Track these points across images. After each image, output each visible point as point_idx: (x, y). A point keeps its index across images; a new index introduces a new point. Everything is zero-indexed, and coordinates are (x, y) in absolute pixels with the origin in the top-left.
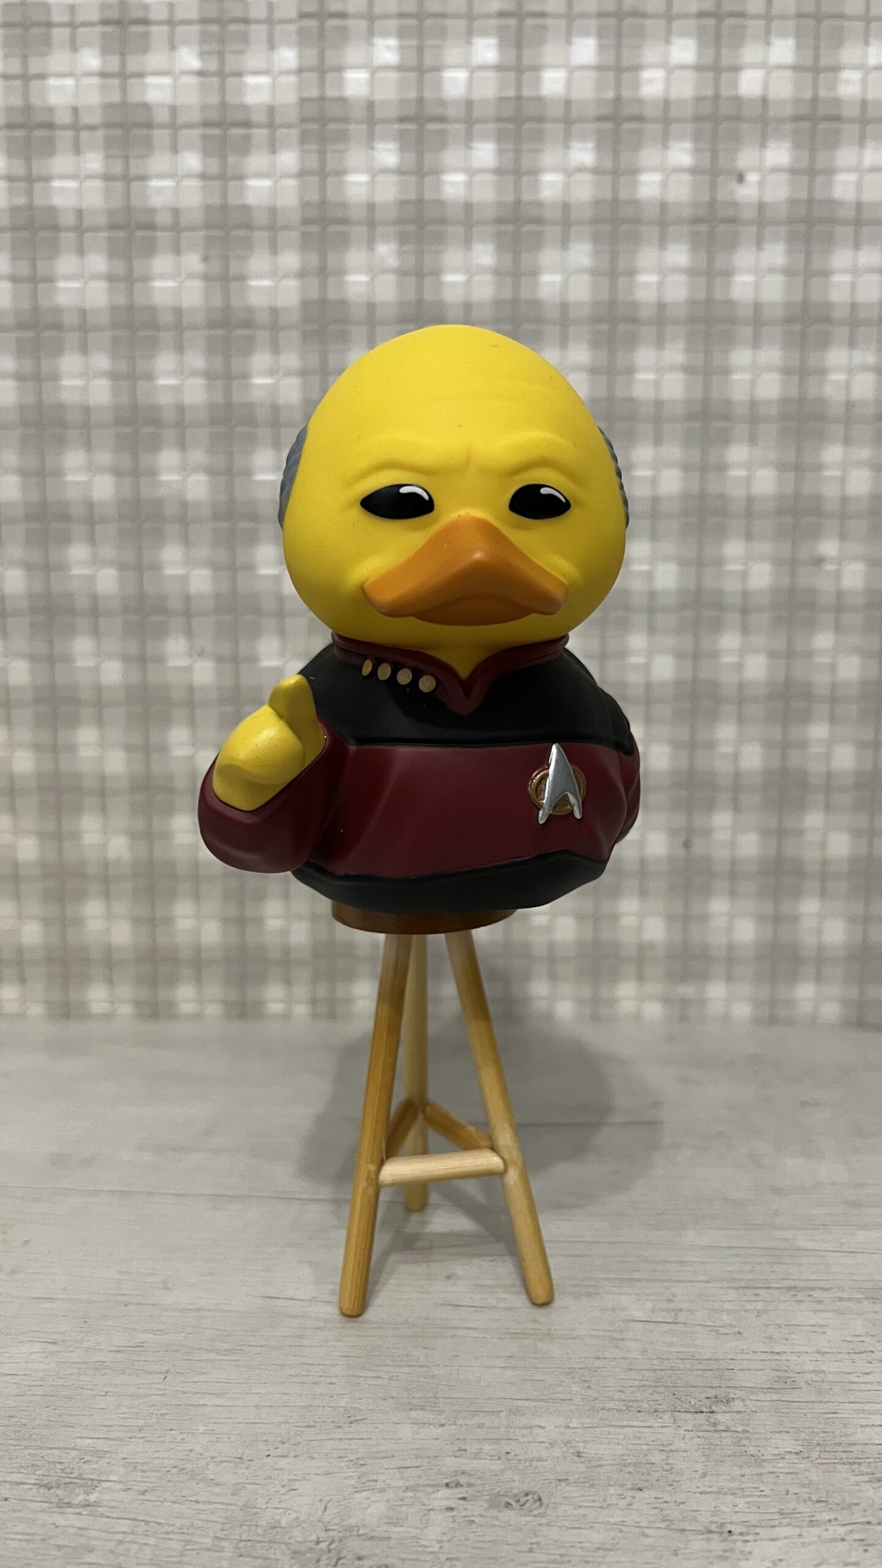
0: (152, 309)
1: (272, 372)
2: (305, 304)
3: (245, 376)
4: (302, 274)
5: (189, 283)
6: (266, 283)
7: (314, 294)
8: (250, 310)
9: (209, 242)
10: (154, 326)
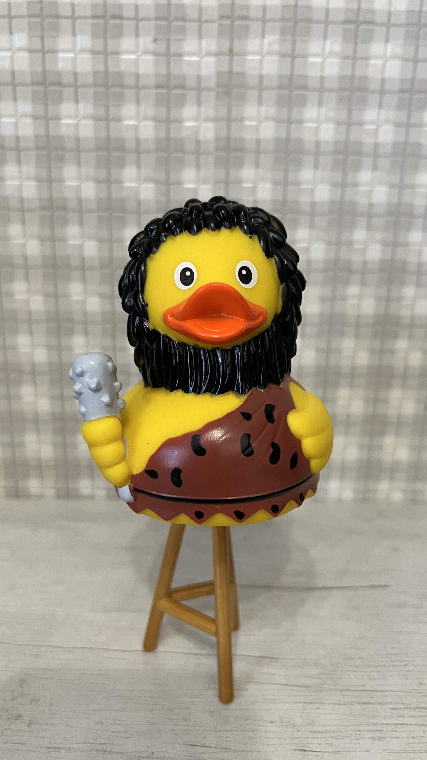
0: (120, 74)
1: (196, 119)
2: (219, 74)
3: (180, 121)
4: (218, 54)
5: (143, 57)
6: (195, 58)
7: (225, 68)
8: (184, 77)
9: (158, 29)
10: (121, 86)
